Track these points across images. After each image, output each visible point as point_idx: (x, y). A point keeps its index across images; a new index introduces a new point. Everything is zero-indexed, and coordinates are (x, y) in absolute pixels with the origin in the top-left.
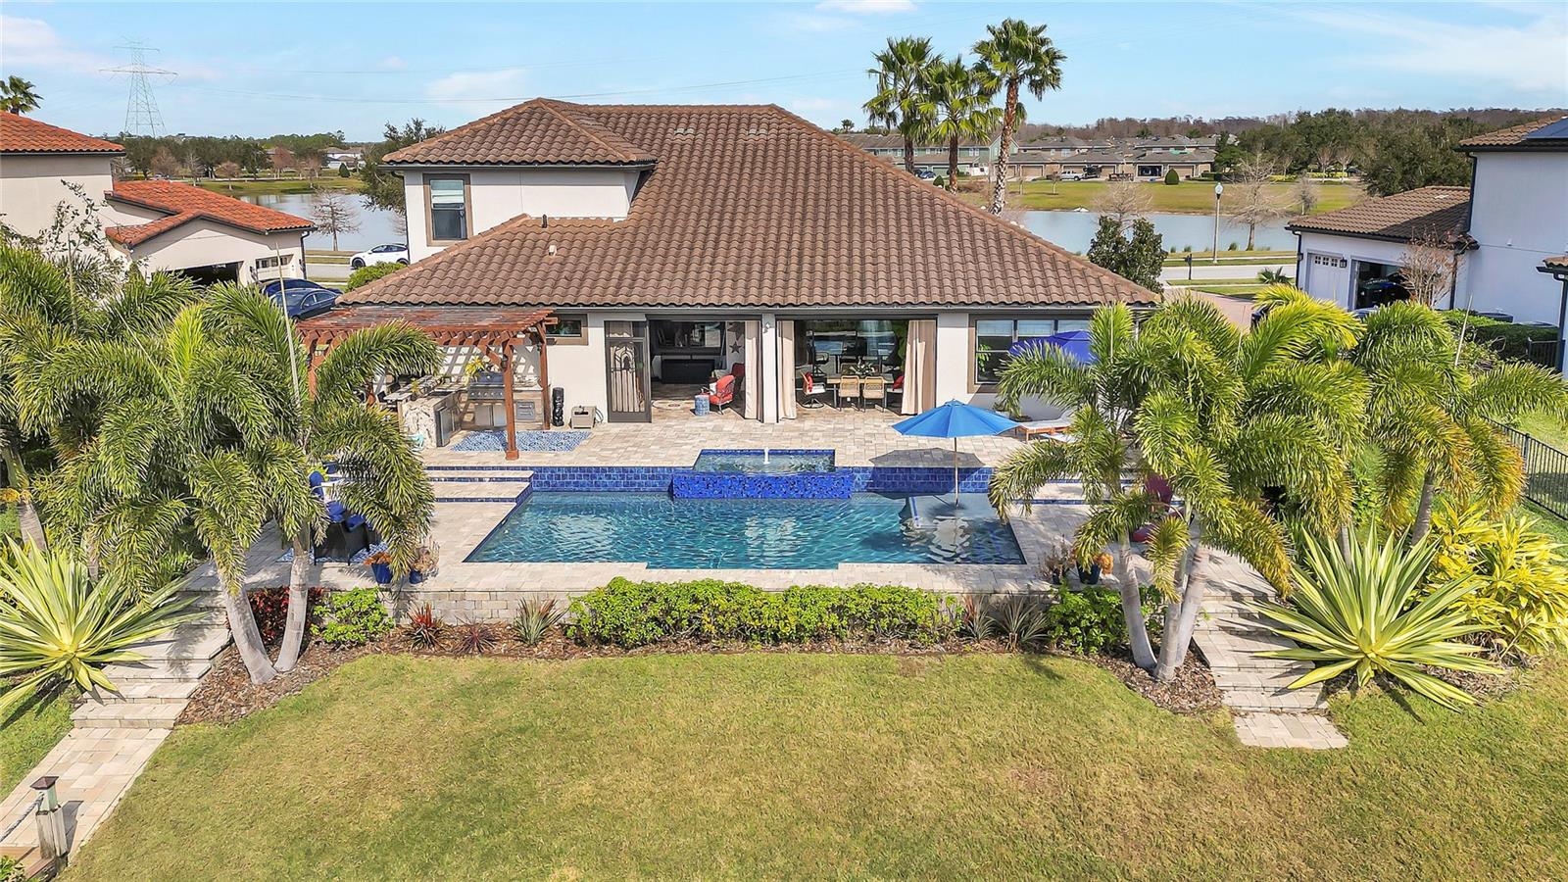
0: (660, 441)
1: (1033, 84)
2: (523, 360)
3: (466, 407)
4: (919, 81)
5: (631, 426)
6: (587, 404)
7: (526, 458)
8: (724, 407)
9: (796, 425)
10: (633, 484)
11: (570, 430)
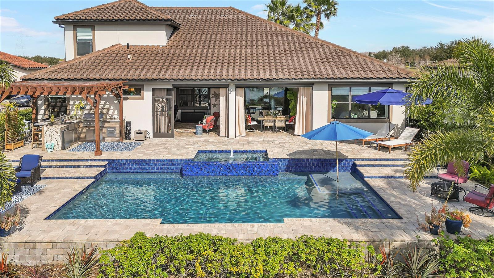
0: (177, 146)
1: (326, 14)
2: (112, 108)
3: (82, 130)
4: (283, 14)
5: (164, 140)
6: (143, 129)
7: (105, 155)
8: (210, 131)
9: (245, 139)
10: (161, 169)
11: (133, 141)
